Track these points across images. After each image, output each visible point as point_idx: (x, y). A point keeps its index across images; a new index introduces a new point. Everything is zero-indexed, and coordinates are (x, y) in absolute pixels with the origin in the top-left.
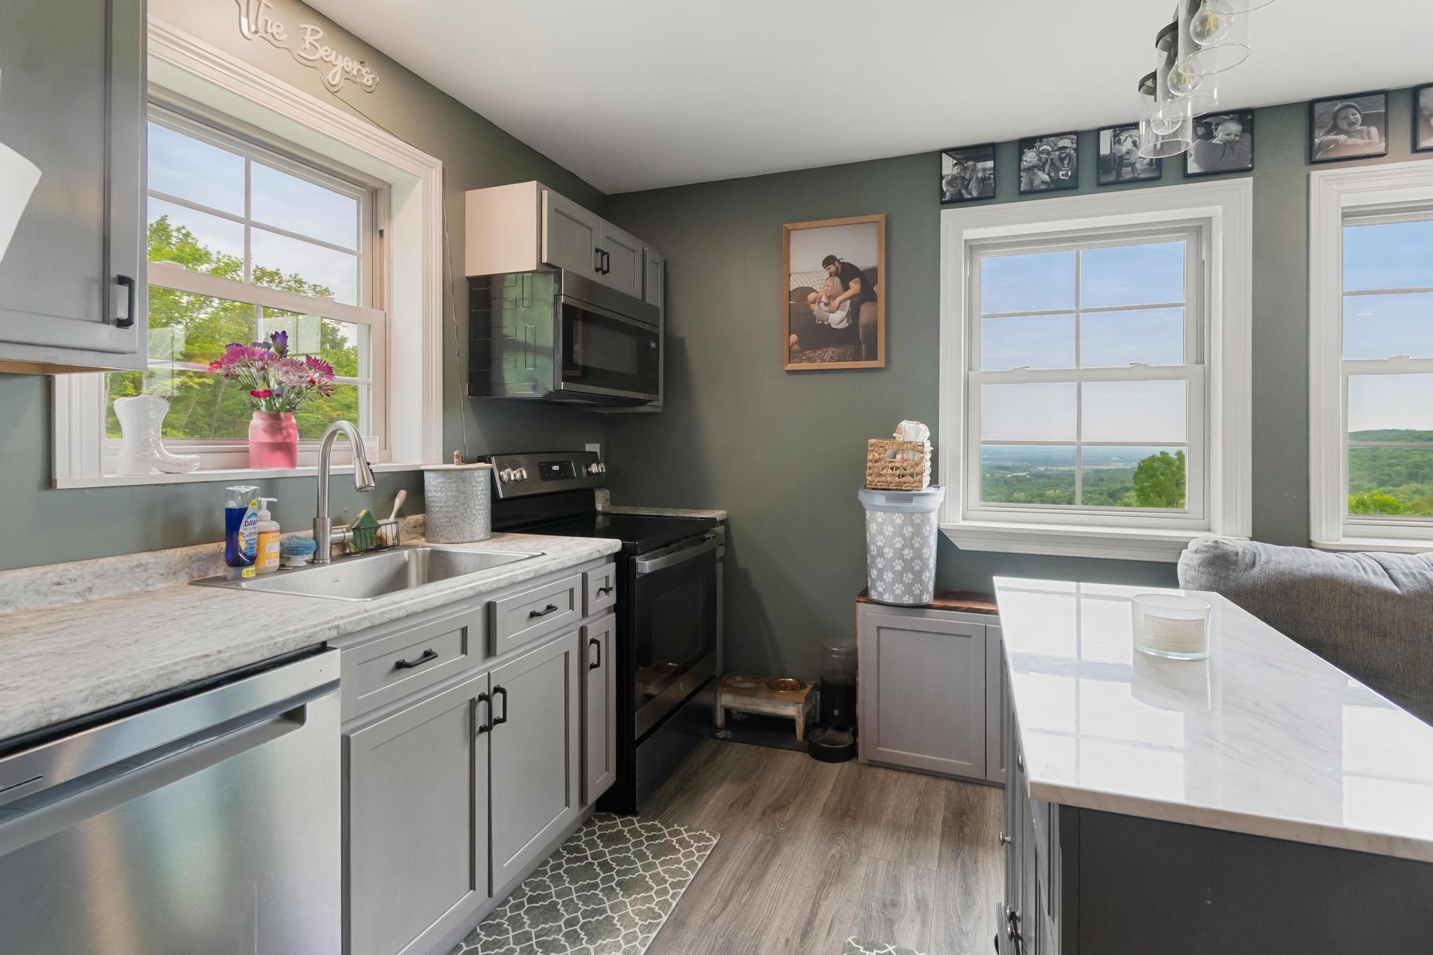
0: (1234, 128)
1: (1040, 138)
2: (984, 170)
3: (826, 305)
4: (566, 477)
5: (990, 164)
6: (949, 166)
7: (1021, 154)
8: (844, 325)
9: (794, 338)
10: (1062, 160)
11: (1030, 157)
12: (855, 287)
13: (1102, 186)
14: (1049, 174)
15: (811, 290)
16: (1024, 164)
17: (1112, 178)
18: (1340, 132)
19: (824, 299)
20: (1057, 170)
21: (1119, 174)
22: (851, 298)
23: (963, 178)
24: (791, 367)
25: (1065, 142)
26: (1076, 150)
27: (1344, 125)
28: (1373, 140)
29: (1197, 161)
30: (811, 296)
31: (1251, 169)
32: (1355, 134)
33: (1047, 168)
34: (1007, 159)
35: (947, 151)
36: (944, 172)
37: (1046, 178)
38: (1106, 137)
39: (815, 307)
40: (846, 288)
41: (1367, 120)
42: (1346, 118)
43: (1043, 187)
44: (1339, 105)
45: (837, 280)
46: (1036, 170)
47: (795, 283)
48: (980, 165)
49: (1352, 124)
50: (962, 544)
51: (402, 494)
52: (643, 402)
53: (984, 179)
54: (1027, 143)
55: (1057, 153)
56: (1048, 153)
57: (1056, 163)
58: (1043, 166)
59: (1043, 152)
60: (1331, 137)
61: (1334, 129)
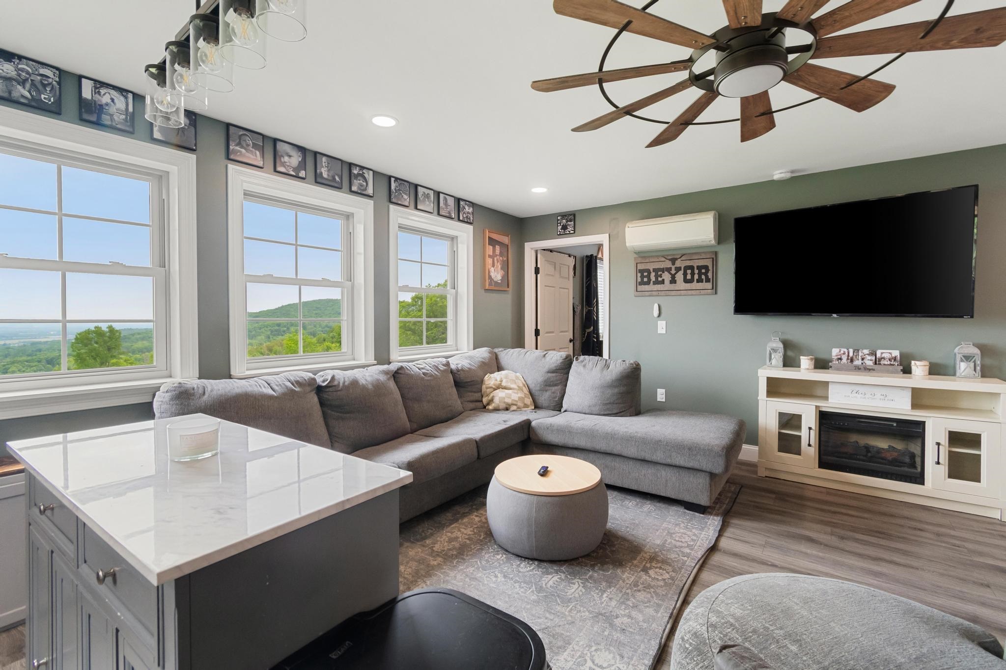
0: (185, 120)
1: (20, 57)
10: (45, 86)
11: (7, 68)
13: (83, 121)
14: (29, 92)
16: (2, 74)
17: (93, 118)
18: (242, 147)
20: (39, 93)
21: (99, 118)
25: (46, 72)
26: (59, 83)
27: (244, 144)
28: (255, 157)
29: (160, 132)
31: (195, 150)
32: (249, 151)
33: (28, 85)
37: (27, 94)
38: (87, 85)
41: (255, 146)
42: (245, 141)
43: (23, 100)
44: (242, 132)
46: (14, 83)
49: (248, 145)
54: (4, 55)
55: (39, 78)
56: (28, 73)
57: (40, 87)
58: (23, 83)
59: (22, 70)
60: (238, 148)
61: (239, 144)
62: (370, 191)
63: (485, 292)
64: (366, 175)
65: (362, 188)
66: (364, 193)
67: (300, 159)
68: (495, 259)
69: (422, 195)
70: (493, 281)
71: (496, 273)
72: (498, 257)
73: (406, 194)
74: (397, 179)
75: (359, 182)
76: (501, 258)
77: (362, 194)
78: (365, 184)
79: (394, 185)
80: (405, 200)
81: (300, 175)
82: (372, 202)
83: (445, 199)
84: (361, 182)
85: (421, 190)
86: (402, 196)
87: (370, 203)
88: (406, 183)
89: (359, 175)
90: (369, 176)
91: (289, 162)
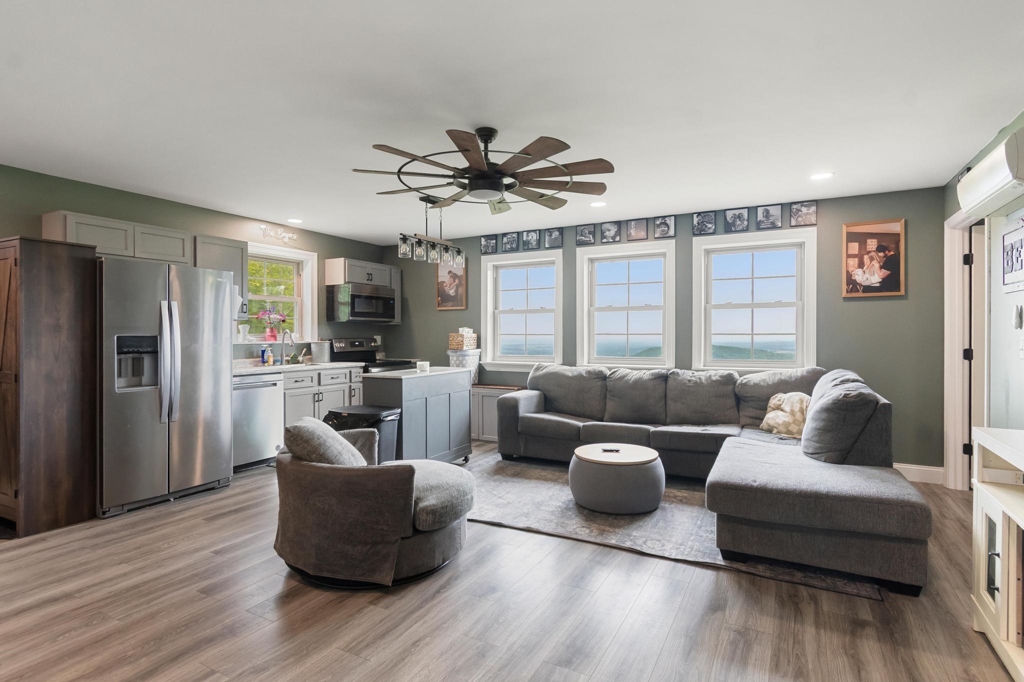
0: (557, 233)
1: (508, 233)
2: (493, 243)
3: (449, 287)
4: (361, 346)
5: (494, 241)
6: (483, 240)
7: (503, 238)
8: (454, 294)
9: (439, 298)
10: (514, 241)
11: (505, 240)
12: (457, 281)
13: (525, 250)
15: (444, 282)
16: (504, 242)
17: (526, 248)
19: (448, 285)
20: (513, 244)
21: (528, 247)
22: (456, 285)
23: (487, 246)
24: (439, 309)
25: (515, 235)
26: (517, 238)
27: (584, 234)
28: (592, 239)
29: (548, 243)
30: (445, 284)
31: (561, 247)
32: (587, 237)
33: (510, 243)
34: (499, 239)
35: (483, 236)
36: (482, 244)
37: (509, 247)
38: (525, 234)
39: (445, 288)
40: (454, 281)
41: (589, 233)
42: (584, 232)
43: (508, 250)
44: (582, 228)
45: (452, 279)
47: (440, 280)
48: (492, 241)
49: (586, 234)
50: (488, 369)
51: (305, 349)
52: (390, 322)
53: (493, 246)
54: (504, 235)
55: (513, 238)
56: (510, 238)
57: (512, 242)
58: (508, 244)
59: (509, 238)
60: (580, 238)
61: (582, 235)
62: (672, 232)
63: (844, 301)
64: (668, 222)
65: (664, 233)
66: (666, 236)
67: (616, 230)
68: (866, 257)
69: (732, 217)
70: (860, 285)
71: (867, 275)
72: (873, 254)
73: (710, 223)
74: (699, 214)
75: (661, 229)
76: (881, 254)
77: (664, 237)
78: (666, 229)
79: (697, 219)
80: (710, 228)
81: (616, 240)
82: (674, 240)
83: (767, 212)
84: (663, 228)
85: (729, 214)
86: (706, 226)
87: (673, 241)
88: (711, 214)
89: (661, 224)
90: (671, 222)
91: (609, 234)
